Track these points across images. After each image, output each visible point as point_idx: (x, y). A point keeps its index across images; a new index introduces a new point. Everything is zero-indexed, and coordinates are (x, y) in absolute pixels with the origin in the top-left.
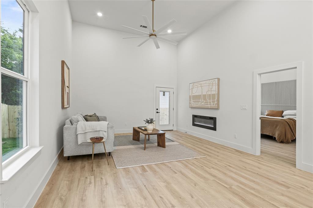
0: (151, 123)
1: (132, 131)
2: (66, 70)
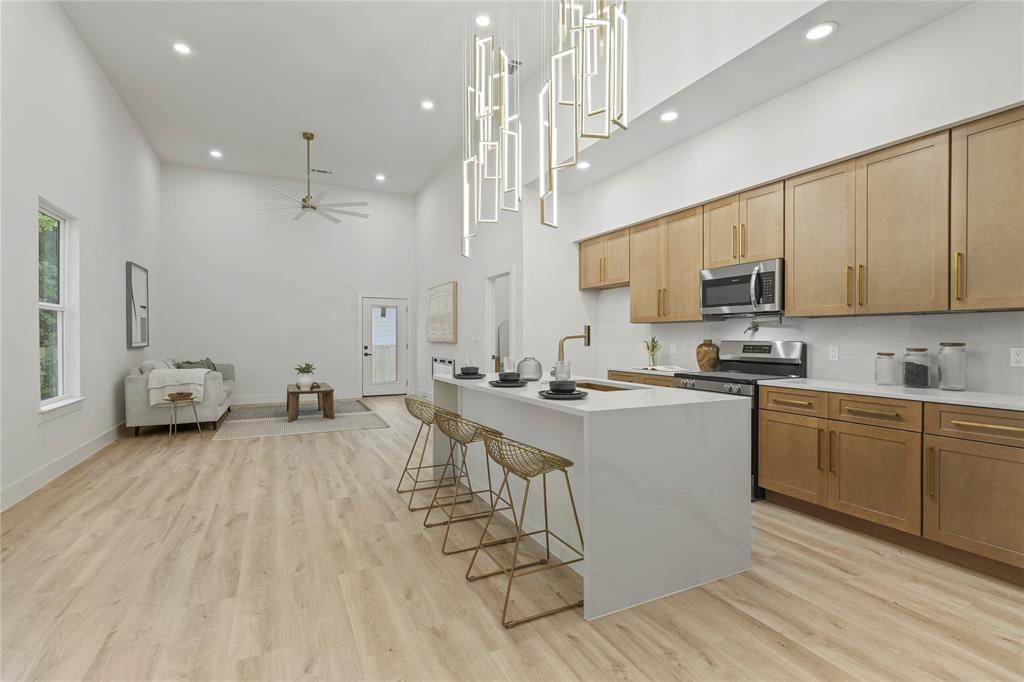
0: (308, 372)
2: (136, 273)
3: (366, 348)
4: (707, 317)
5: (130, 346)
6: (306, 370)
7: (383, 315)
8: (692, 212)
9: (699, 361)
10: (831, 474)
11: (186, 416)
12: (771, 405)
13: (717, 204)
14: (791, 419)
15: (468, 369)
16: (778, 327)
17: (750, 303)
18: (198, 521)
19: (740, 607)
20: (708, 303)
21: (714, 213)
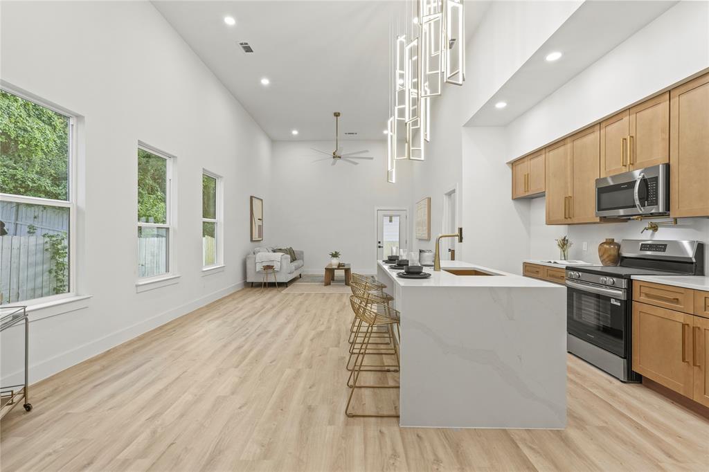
0: (337, 257)
1: (323, 273)
2: (256, 203)
3: (379, 242)
4: (604, 219)
5: (252, 240)
6: (335, 255)
7: (391, 221)
8: (591, 130)
9: (600, 257)
10: (696, 369)
11: (271, 279)
12: (643, 298)
13: (611, 121)
14: (661, 312)
15: (392, 257)
16: (672, 227)
17: (634, 206)
18: (248, 331)
19: (526, 451)
20: (603, 207)
21: (609, 128)
